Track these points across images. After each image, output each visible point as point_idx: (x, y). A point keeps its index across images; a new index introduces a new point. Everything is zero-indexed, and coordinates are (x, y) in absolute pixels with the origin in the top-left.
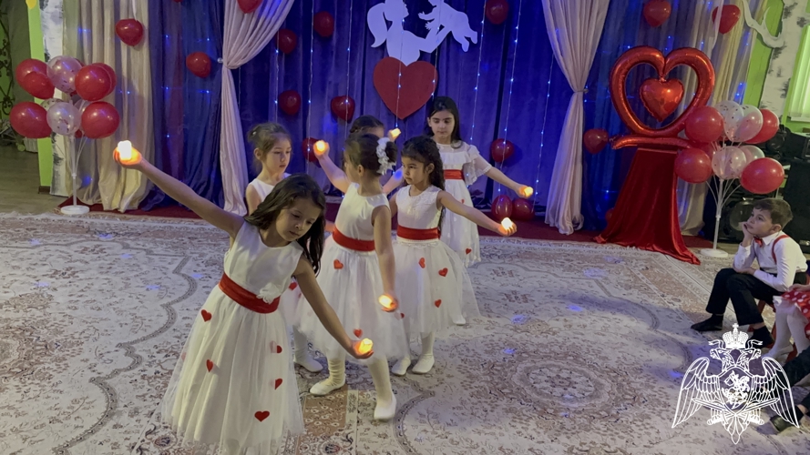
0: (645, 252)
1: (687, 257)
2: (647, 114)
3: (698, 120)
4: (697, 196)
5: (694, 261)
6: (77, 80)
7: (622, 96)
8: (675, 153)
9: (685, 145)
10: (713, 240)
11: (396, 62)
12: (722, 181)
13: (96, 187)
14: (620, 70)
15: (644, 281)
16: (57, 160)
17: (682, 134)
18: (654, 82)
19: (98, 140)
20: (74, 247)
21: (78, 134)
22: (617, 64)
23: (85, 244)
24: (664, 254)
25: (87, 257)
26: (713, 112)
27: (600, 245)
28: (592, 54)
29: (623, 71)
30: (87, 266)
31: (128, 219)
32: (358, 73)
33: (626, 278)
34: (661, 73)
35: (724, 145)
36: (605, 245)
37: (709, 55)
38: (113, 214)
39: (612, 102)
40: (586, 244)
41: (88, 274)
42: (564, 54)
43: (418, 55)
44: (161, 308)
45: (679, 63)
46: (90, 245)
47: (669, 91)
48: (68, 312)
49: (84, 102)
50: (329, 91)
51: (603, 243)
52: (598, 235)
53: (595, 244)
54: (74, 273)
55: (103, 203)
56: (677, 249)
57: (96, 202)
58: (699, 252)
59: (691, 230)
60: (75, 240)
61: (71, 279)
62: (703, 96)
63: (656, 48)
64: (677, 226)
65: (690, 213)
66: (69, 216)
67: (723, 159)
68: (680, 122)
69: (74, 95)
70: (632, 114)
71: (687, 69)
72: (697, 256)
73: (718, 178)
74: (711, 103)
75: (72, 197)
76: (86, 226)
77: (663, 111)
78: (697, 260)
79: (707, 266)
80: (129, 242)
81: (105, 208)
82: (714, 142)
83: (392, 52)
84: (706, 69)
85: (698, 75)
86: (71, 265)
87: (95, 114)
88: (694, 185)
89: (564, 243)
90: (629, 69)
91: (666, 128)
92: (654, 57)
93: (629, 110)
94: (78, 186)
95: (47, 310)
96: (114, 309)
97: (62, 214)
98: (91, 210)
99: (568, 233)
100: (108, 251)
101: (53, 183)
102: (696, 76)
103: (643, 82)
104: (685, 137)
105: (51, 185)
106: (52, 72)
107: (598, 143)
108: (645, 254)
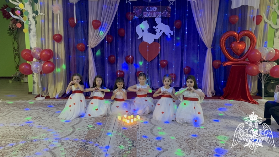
0: (238, 101)
1: (253, 102)
2: (234, 54)
3: (252, 54)
4: (254, 81)
5: (256, 103)
6: (41, 55)
7: (224, 48)
8: (245, 66)
9: (248, 63)
10: (262, 96)
11: (146, 43)
12: (263, 75)
13: (47, 90)
14: (223, 39)
15: (239, 111)
16: (34, 83)
17: (247, 60)
18: (235, 43)
19: (48, 74)
20: (40, 110)
21: (41, 73)
22: (222, 38)
23: (44, 109)
24: (245, 101)
25: (45, 113)
26: (257, 51)
27: (222, 100)
28: (213, 34)
29: (224, 40)
30: (45, 115)
31: (58, 100)
32: (134, 48)
33: (233, 110)
34: (237, 39)
35: (262, 62)
36: (224, 100)
37: (253, 32)
38: (53, 99)
39: (221, 50)
40: (217, 100)
41: (45, 118)
42: (203, 35)
43: (154, 40)
44: (70, 127)
45: (243, 35)
46: (45, 109)
47: (241, 45)
48: (39, 130)
49: (43, 62)
50: (125, 54)
51: (223, 99)
52: (221, 97)
53: (220, 100)
54: (40, 118)
55: (50, 96)
56: (250, 99)
57: (47, 96)
58: (258, 100)
59: (254, 94)
60: (40, 107)
61: (39, 119)
62: (253, 46)
63: (235, 31)
64: (249, 92)
65: (253, 87)
66: (38, 100)
67: (263, 67)
68: (246, 56)
69: (40, 60)
70: (229, 54)
71: (246, 38)
72: (257, 102)
73: (261, 74)
74: (256, 48)
75: (39, 95)
76: (44, 103)
77: (239, 52)
78: (257, 103)
79: (261, 105)
80: (58, 107)
81: (50, 97)
82: (259, 62)
83: (145, 40)
84: (253, 37)
85: (250, 39)
86: (39, 115)
87: (47, 65)
88: (253, 77)
89: (209, 100)
90: (226, 39)
91: (241, 58)
92: (234, 34)
93: (228, 53)
94: (41, 91)
95: (32, 129)
96: (54, 128)
97: (36, 100)
98: (46, 98)
99: (210, 97)
100: (52, 111)
101: (33, 91)
102: (249, 40)
103: (231, 43)
104: (248, 60)
105: (32, 91)
106: (33, 53)
107: (218, 65)
108: (238, 102)
